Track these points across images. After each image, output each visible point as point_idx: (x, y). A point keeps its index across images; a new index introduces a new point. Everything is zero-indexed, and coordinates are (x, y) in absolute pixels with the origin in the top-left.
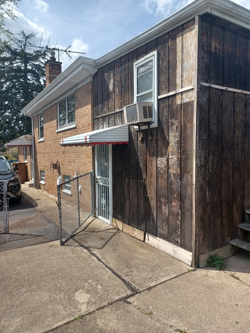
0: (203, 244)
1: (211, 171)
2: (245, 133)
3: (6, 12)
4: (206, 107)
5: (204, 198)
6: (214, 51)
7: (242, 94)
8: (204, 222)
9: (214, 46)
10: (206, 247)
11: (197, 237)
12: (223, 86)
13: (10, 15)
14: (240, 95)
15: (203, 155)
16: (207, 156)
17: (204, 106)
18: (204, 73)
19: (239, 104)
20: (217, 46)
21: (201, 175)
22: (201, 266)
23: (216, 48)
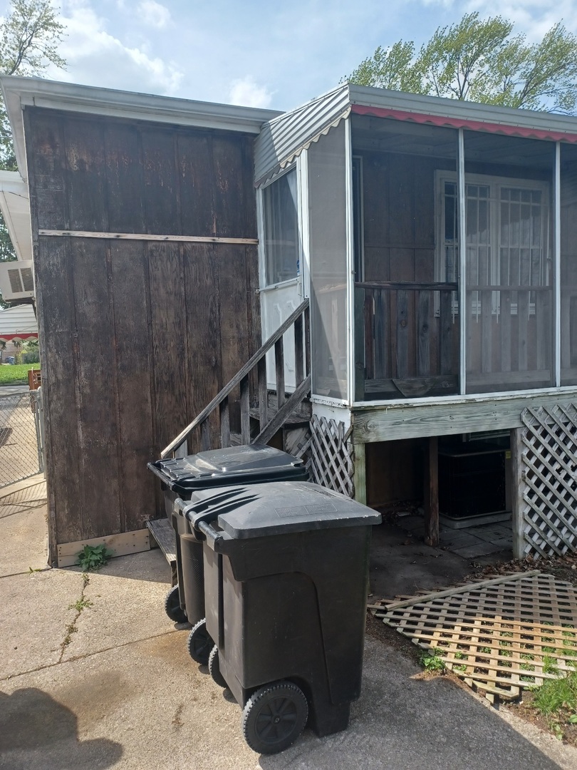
0: (71, 524)
1: (87, 391)
2: (187, 317)
3: (44, 53)
4: (62, 274)
5: (71, 441)
6: (75, 168)
7: (168, 243)
8: (71, 484)
9: (75, 161)
10: (79, 531)
11: (52, 512)
12: (109, 231)
13: (52, 58)
14: (164, 244)
15: (60, 362)
16: (70, 364)
17: (55, 273)
18: (50, 213)
19: (162, 261)
20: (85, 158)
21: (59, 399)
22: (60, 564)
23: (81, 162)
